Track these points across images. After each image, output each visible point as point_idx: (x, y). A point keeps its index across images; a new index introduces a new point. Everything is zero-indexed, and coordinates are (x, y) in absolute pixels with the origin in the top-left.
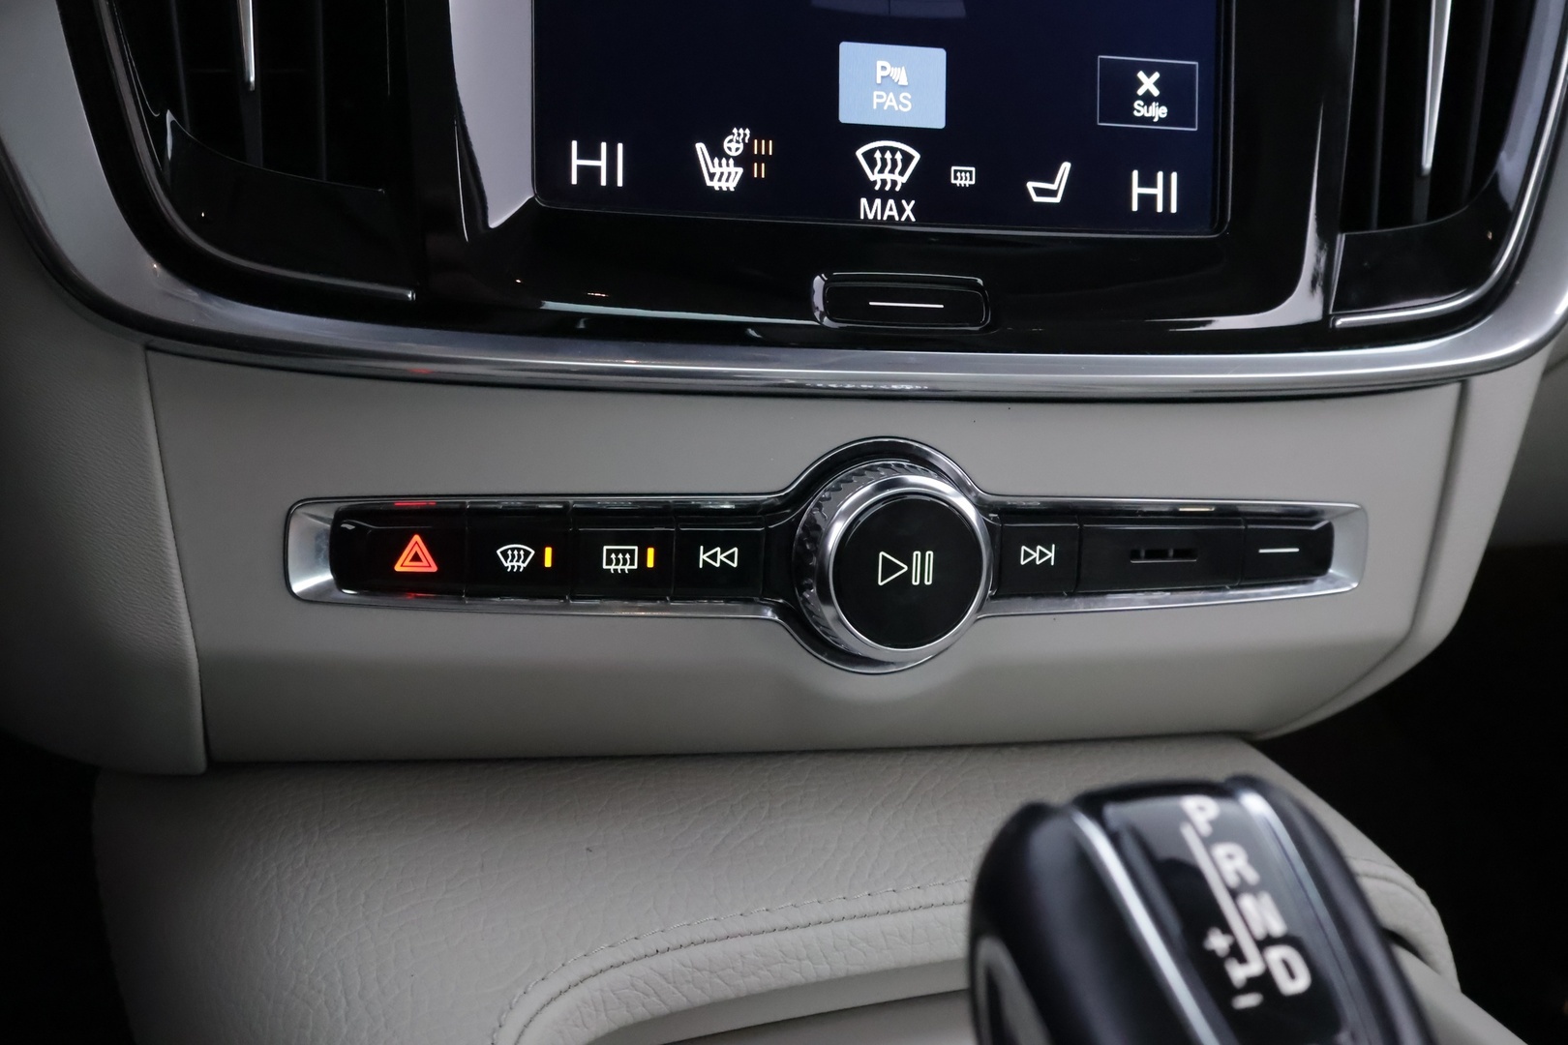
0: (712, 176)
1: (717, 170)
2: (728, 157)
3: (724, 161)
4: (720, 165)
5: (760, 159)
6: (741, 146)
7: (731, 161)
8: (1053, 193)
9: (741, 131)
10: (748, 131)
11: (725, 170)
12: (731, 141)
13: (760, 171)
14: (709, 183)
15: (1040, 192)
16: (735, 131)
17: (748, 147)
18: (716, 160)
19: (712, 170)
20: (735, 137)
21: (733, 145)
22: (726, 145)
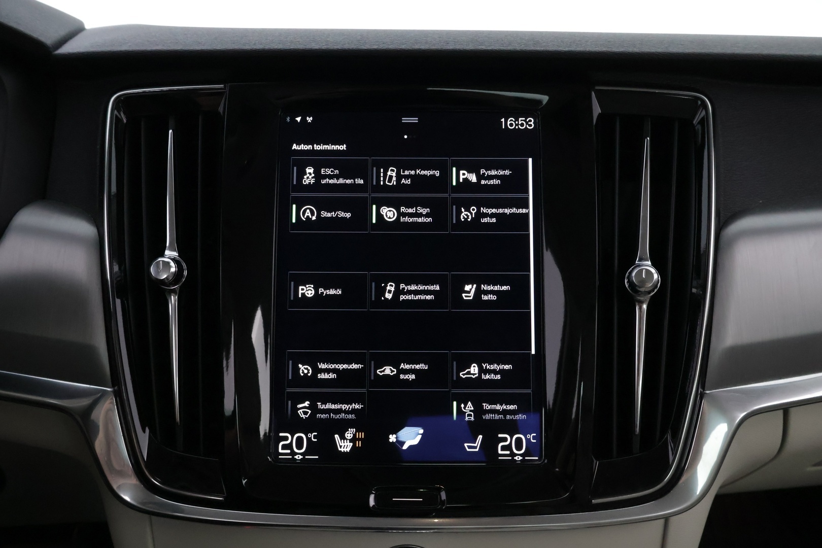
0: (341, 447)
1: (343, 444)
2: (347, 439)
3: (345, 441)
4: (344, 443)
5: (359, 439)
6: (352, 435)
7: (348, 441)
8: (475, 448)
9: (352, 430)
10: (354, 430)
11: (346, 444)
12: (348, 433)
13: (359, 444)
14: (340, 449)
15: (470, 447)
16: (350, 430)
17: (355, 435)
18: (342, 441)
19: (341, 444)
20: (350, 432)
21: (349, 435)
22: (346, 435)
